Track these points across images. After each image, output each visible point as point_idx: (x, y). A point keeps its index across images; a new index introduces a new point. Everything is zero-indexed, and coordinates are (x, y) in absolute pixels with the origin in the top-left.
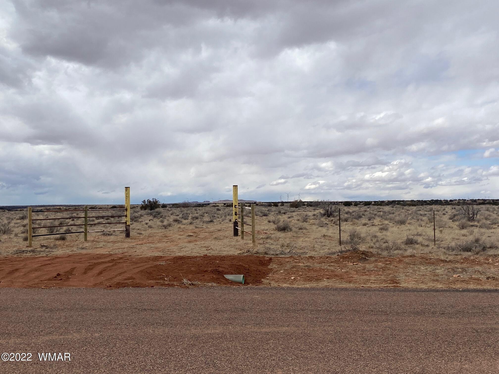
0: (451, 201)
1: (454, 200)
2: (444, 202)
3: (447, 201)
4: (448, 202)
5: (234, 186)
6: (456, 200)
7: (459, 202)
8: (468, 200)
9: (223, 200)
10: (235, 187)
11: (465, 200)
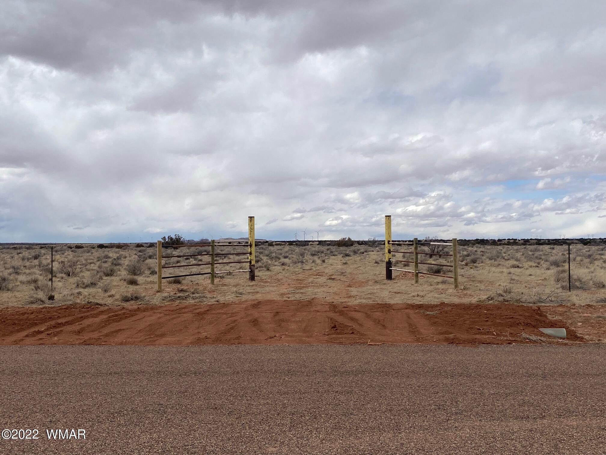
0: (499, 240)
1: (504, 240)
2: (492, 242)
3: (494, 241)
4: (496, 243)
5: (386, 216)
6: (505, 240)
7: (508, 242)
8: (519, 240)
9: (225, 238)
10: (388, 217)
11: (516, 240)
